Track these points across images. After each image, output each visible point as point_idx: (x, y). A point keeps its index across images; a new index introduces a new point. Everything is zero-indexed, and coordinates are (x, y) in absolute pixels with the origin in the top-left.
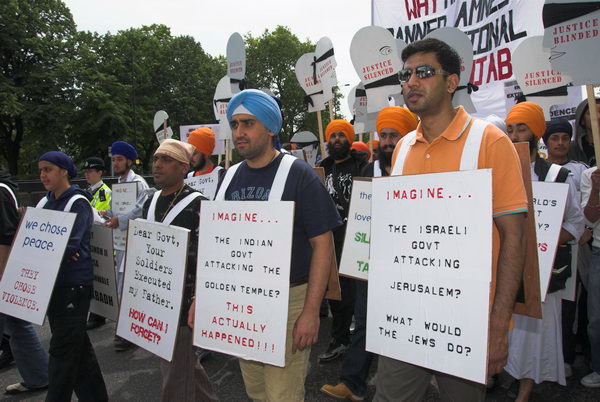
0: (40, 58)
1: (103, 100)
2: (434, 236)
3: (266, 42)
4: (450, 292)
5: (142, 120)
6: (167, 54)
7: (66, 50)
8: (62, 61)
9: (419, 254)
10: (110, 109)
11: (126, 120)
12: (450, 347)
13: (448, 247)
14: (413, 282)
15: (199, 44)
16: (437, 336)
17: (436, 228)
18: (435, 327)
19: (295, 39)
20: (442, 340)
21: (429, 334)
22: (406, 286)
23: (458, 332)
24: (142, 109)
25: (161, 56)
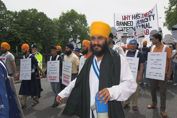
1: (14, 32)
2: (158, 61)
3: (68, 14)
4: (160, 68)
5: (27, 38)
6: (36, 17)
9: (155, 63)
10: (16, 34)
11: (22, 38)
12: (159, 76)
13: (160, 62)
14: (154, 67)
15: (45, 14)
16: (157, 75)
17: (158, 60)
18: (157, 73)
19: (76, 13)
20: (158, 75)
21: (156, 74)
22: (153, 68)
23: (161, 74)
24: (27, 35)
25: (33, 18)
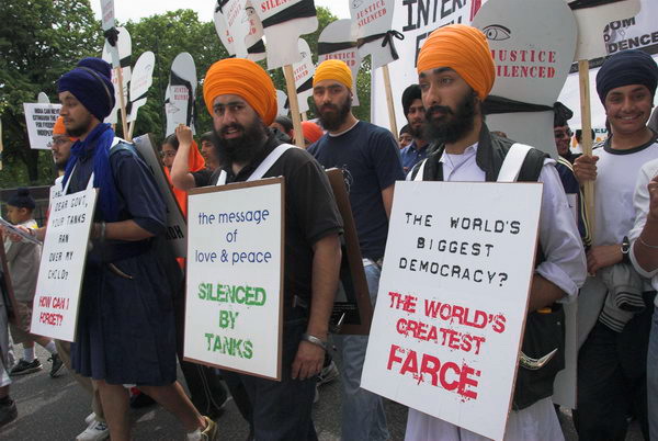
0: (56, 51)
7: (85, 40)
8: (80, 53)
